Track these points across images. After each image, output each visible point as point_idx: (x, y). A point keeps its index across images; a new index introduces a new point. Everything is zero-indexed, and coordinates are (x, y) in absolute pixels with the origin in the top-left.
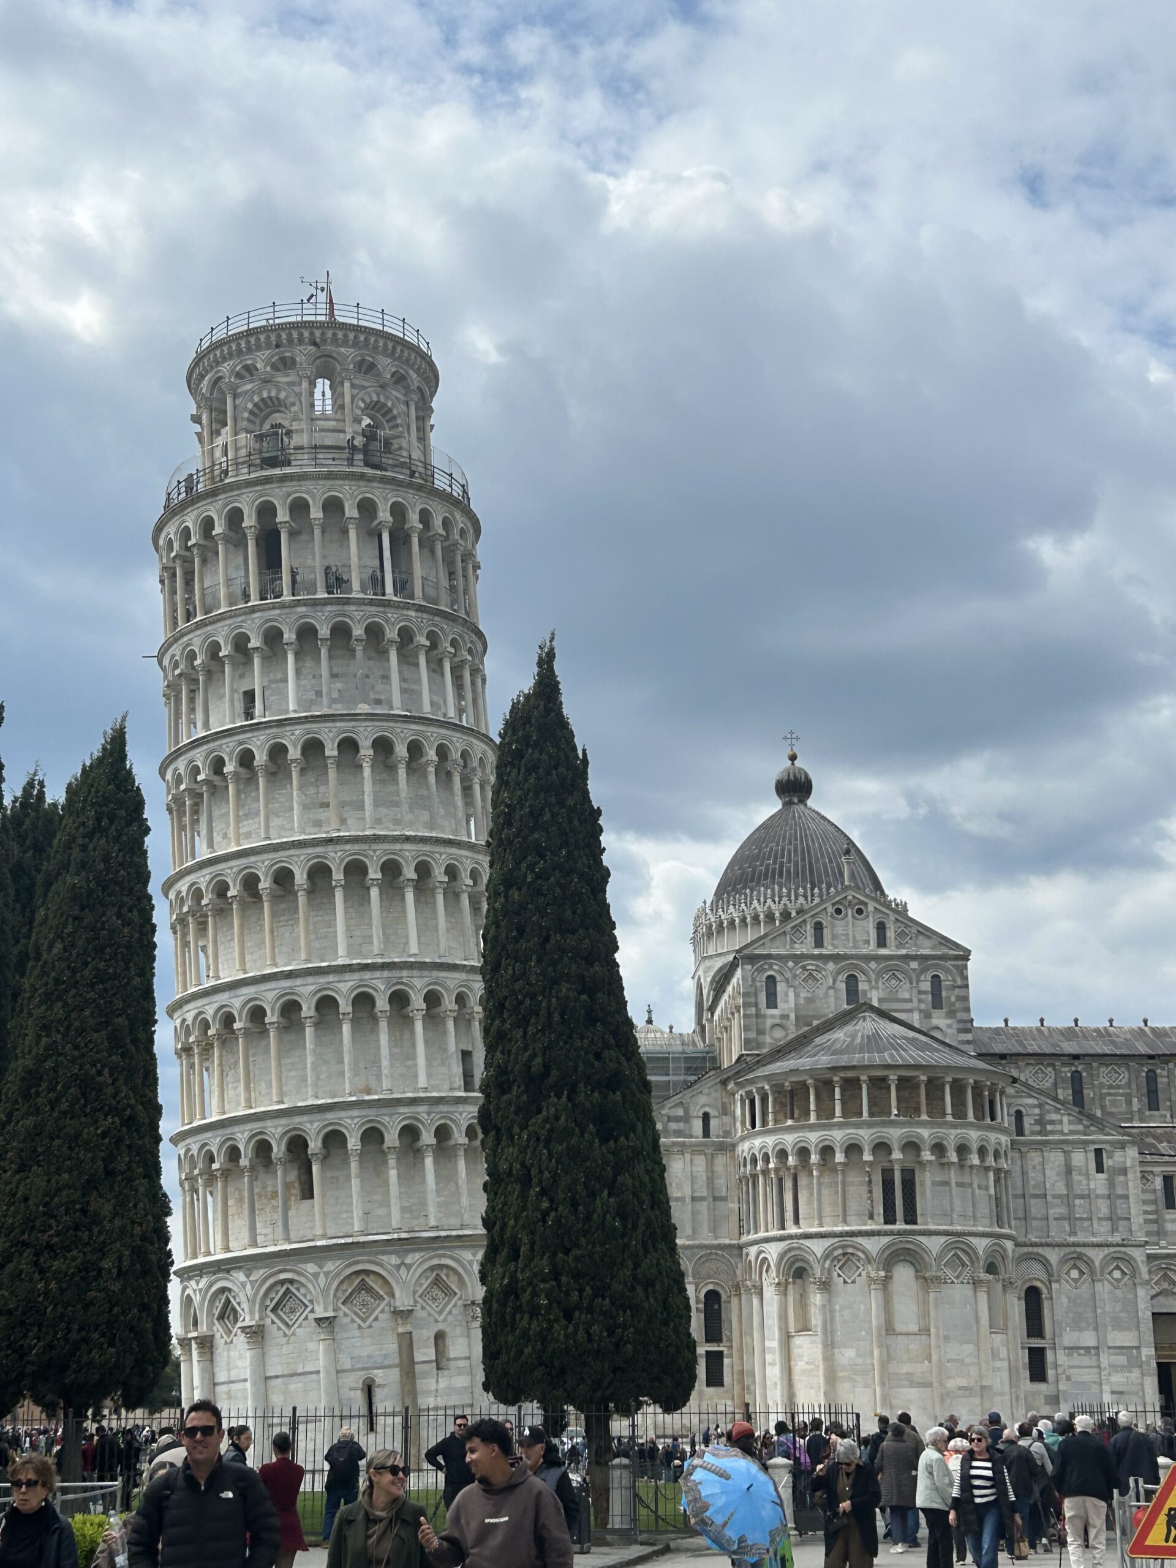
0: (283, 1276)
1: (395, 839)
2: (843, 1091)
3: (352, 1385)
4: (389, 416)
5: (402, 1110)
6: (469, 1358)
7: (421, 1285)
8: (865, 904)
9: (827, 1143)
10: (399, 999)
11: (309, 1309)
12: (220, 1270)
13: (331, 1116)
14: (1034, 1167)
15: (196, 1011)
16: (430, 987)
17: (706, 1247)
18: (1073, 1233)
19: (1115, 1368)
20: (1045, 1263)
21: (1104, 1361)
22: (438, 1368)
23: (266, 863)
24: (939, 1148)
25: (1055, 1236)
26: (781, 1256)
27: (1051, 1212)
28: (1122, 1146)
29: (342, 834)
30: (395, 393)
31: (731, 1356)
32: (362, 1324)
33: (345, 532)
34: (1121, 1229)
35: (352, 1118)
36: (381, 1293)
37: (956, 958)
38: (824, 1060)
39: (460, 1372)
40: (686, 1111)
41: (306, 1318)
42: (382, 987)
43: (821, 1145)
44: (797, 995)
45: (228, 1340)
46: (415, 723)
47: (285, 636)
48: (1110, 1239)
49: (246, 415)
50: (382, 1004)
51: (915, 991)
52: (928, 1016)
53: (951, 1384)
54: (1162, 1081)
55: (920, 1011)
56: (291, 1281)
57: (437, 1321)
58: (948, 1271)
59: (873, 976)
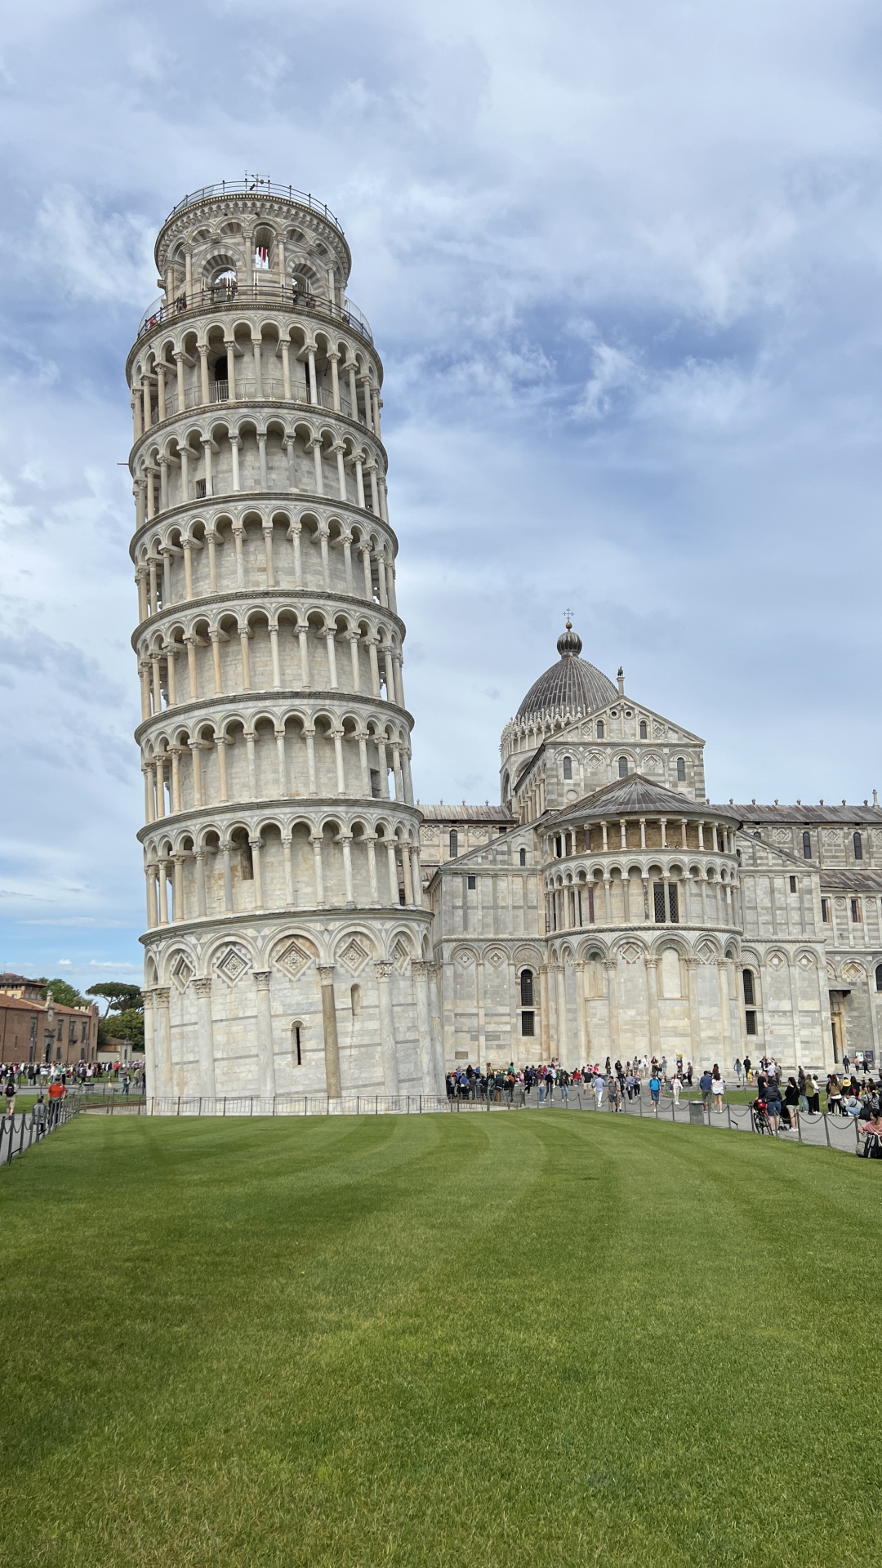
0: (227, 939)
1: (320, 596)
2: (626, 830)
3: (284, 1027)
4: (314, 279)
5: (325, 809)
6: (378, 1006)
7: (341, 947)
8: (633, 709)
9: (615, 866)
10: (323, 723)
11: (248, 966)
12: (176, 936)
13: (268, 812)
14: (748, 888)
15: (158, 732)
16: (348, 715)
17: (522, 940)
18: (775, 933)
19: (803, 1025)
20: (756, 954)
21: (797, 1020)
22: (354, 1015)
23: (214, 611)
24: (694, 870)
25: (764, 935)
26: (580, 944)
27: (760, 918)
28: (809, 874)
29: (276, 589)
30: (318, 261)
31: (540, 1015)
32: (292, 978)
33: (279, 357)
34: (808, 930)
35: (285, 814)
36: (308, 953)
37: (695, 746)
38: (613, 809)
39: (371, 1017)
40: (509, 847)
41: (246, 973)
42: (309, 712)
43: (611, 867)
44: (585, 770)
45: (182, 992)
46: (336, 506)
47: (230, 431)
48: (800, 938)
49: (201, 270)
50: (309, 725)
51: (666, 768)
52: (675, 785)
53: (703, 1034)
54: (813, 840)
55: (670, 782)
56: (234, 943)
57: (353, 977)
58: (700, 955)
59: (638, 757)
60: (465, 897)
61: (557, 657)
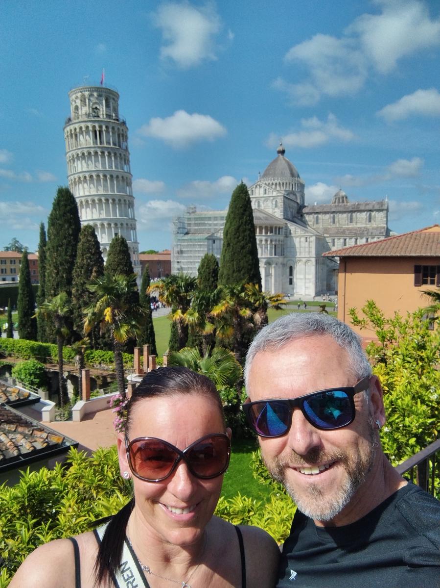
8: (262, 185)
14: (292, 241)
18: (300, 255)
19: (307, 282)
20: (293, 261)
21: (304, 281)
28: (311, 236)
34: (310, 254)
37: (280, 196)
48: (307, 256)
51: (272, 204)
52: (274, 209)
59: (263, 201)
60: (212, 245)
61: (276, 155)
